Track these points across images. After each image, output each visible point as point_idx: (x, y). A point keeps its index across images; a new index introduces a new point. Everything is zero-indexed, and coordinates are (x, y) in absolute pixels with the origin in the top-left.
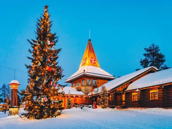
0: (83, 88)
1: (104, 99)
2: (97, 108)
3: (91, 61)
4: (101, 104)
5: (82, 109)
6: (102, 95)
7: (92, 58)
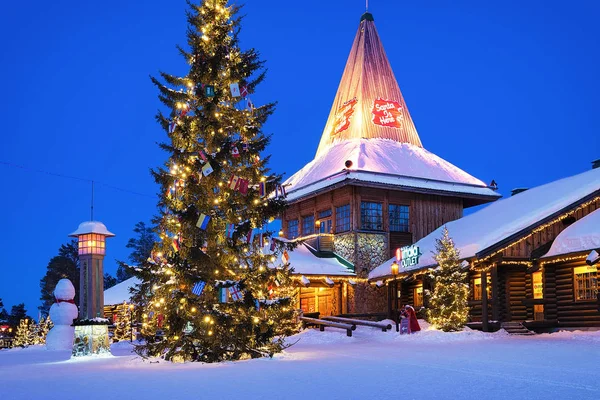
0: (342, 243)
1: (448, 296)
2: (419, 329)
3: (379, 115)
4: (437, 313)
5: (349, 334)
6: (442, 275)
7: (382, 102)
